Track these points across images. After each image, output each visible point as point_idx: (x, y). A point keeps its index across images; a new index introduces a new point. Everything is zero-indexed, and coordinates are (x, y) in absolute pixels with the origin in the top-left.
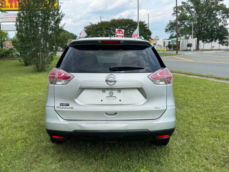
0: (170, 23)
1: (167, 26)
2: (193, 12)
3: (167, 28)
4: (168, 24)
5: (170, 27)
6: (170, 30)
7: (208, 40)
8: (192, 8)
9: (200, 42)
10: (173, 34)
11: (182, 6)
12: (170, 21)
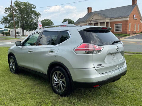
0: (3, 18)
1: (1, 20)
2: (18, 12)
3: (2, 21)
4: (2, 19)
5: (4, 21)
6: (4, 22)
7: (28, 30)
8: (17, 10)
9: (25, 31)
10: (6, 25)
11: (10, 8)
12: (3, 17)
